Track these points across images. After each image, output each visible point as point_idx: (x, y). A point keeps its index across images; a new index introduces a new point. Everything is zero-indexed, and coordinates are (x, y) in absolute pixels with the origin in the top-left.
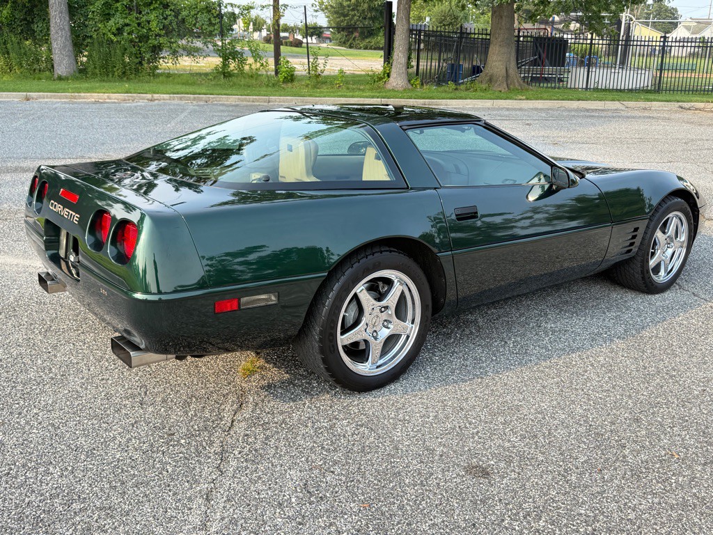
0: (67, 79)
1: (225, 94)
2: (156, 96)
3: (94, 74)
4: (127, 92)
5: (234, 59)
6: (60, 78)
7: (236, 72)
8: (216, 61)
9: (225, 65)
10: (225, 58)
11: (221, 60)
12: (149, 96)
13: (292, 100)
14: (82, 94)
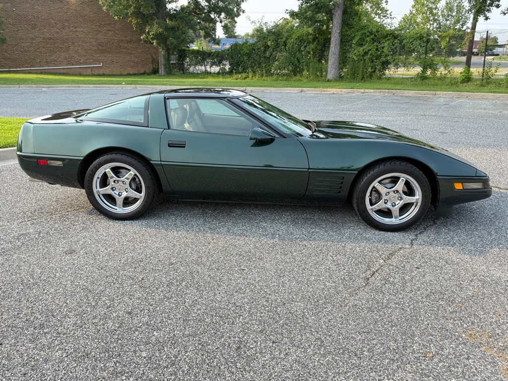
0: (332, 81)
1: (408, 90)
2: (366, 90)
3: (347, 78)
4: (352, 88)
5: (430, 68)
6: (329, 81)
7: (431, 76)
8: (418, 70)
9: (424, 71)
10: (425, 68)
11: (422, 69)
12: (363, 91)
13: (451, 94)
14: (328, 89)
